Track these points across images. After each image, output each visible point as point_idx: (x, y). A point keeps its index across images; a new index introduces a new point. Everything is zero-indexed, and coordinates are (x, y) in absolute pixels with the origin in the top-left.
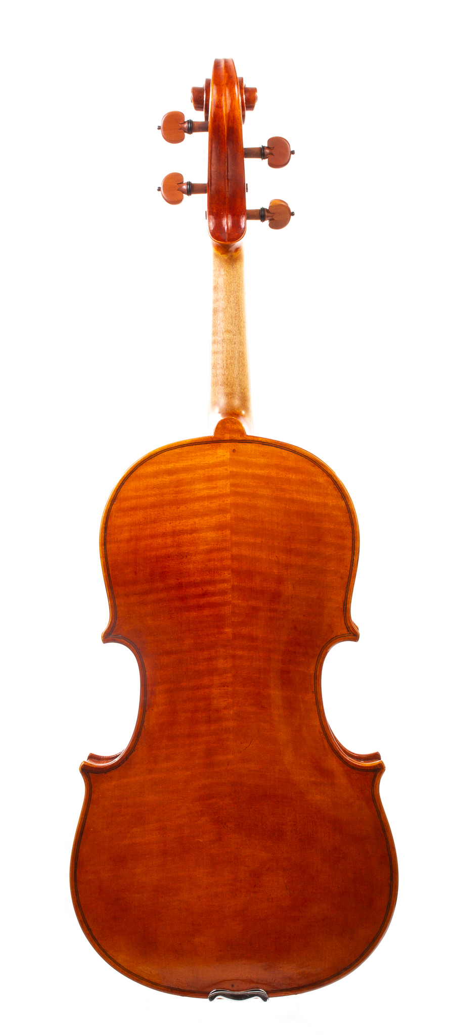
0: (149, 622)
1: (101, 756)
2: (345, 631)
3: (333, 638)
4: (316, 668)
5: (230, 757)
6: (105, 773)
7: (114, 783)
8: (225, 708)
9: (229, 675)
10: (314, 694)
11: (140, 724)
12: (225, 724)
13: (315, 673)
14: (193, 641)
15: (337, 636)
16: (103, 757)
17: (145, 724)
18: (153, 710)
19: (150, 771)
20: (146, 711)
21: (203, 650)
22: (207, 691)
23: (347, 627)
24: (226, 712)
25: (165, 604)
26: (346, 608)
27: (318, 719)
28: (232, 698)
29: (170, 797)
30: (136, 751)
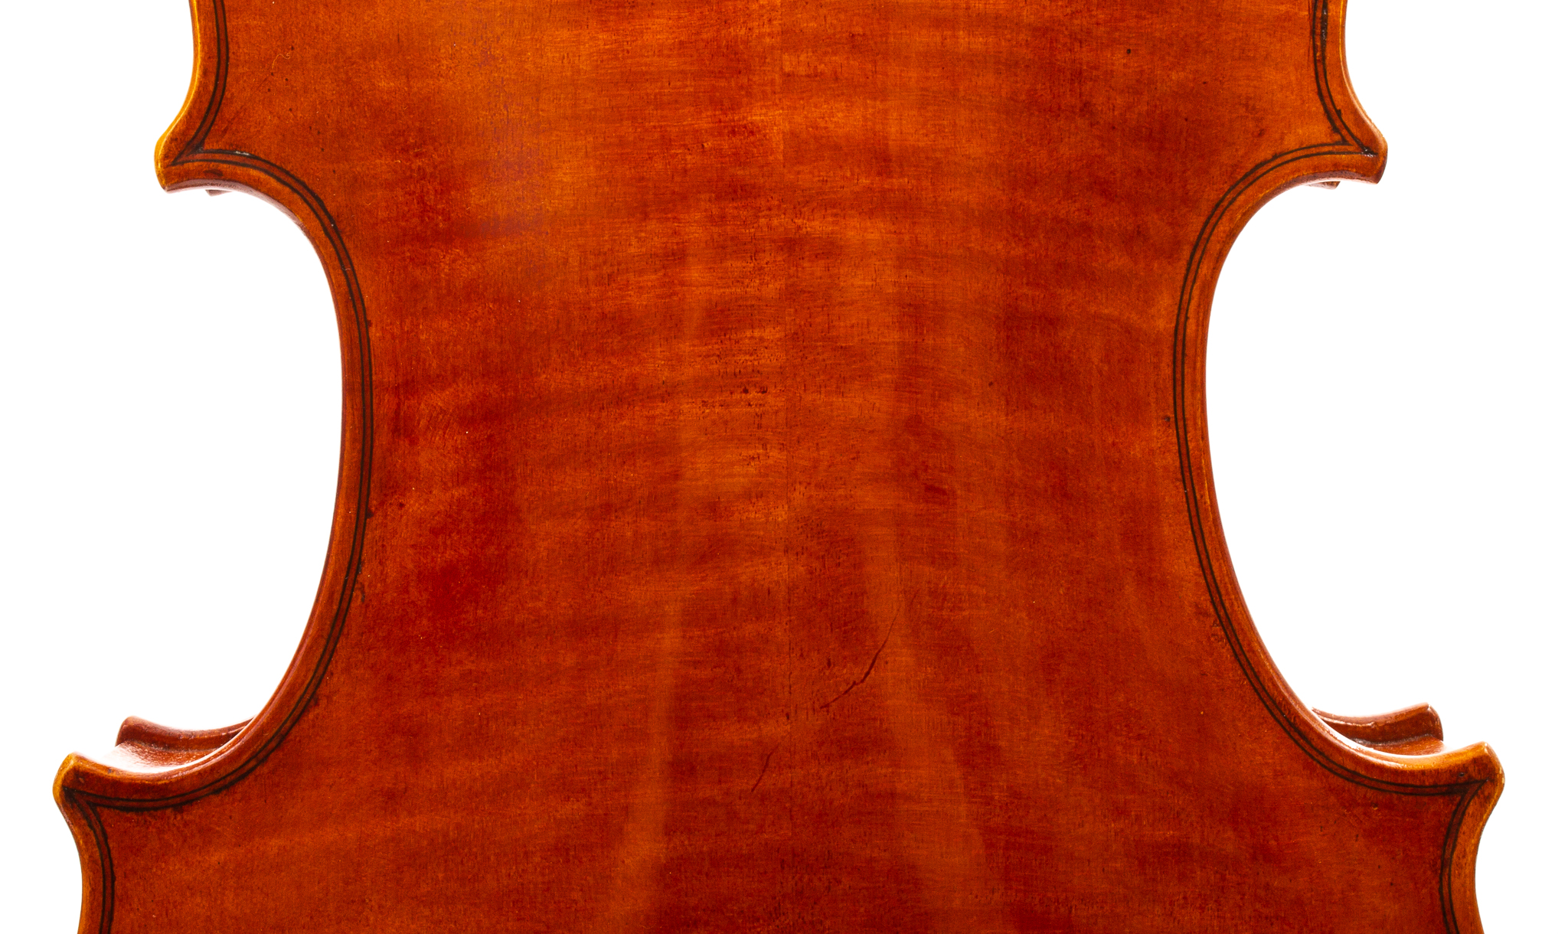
0: (383, 84)
2: (1318, 131)
3: (1266, 162)
4: (1182, 309)
5: (775, 729)
6: (179, 808)
7: (217, 856)
8: (753, 494)
9: (771, 333)
10: (1172, 431)
11: (342, 577)
12: (749, 572)
13: (1179, 331)
14: (592, 172)
15: (1282, 154)
18: (402, 506)
19: (392, 799)
20: (369, 514)
21: (646, 216)
22: (661, 409)
23: (1327, 112)
24: (754, 514)
26: (1324, 19)
27: (1191, 546)
28: (782, 447)
30: (323, 702)
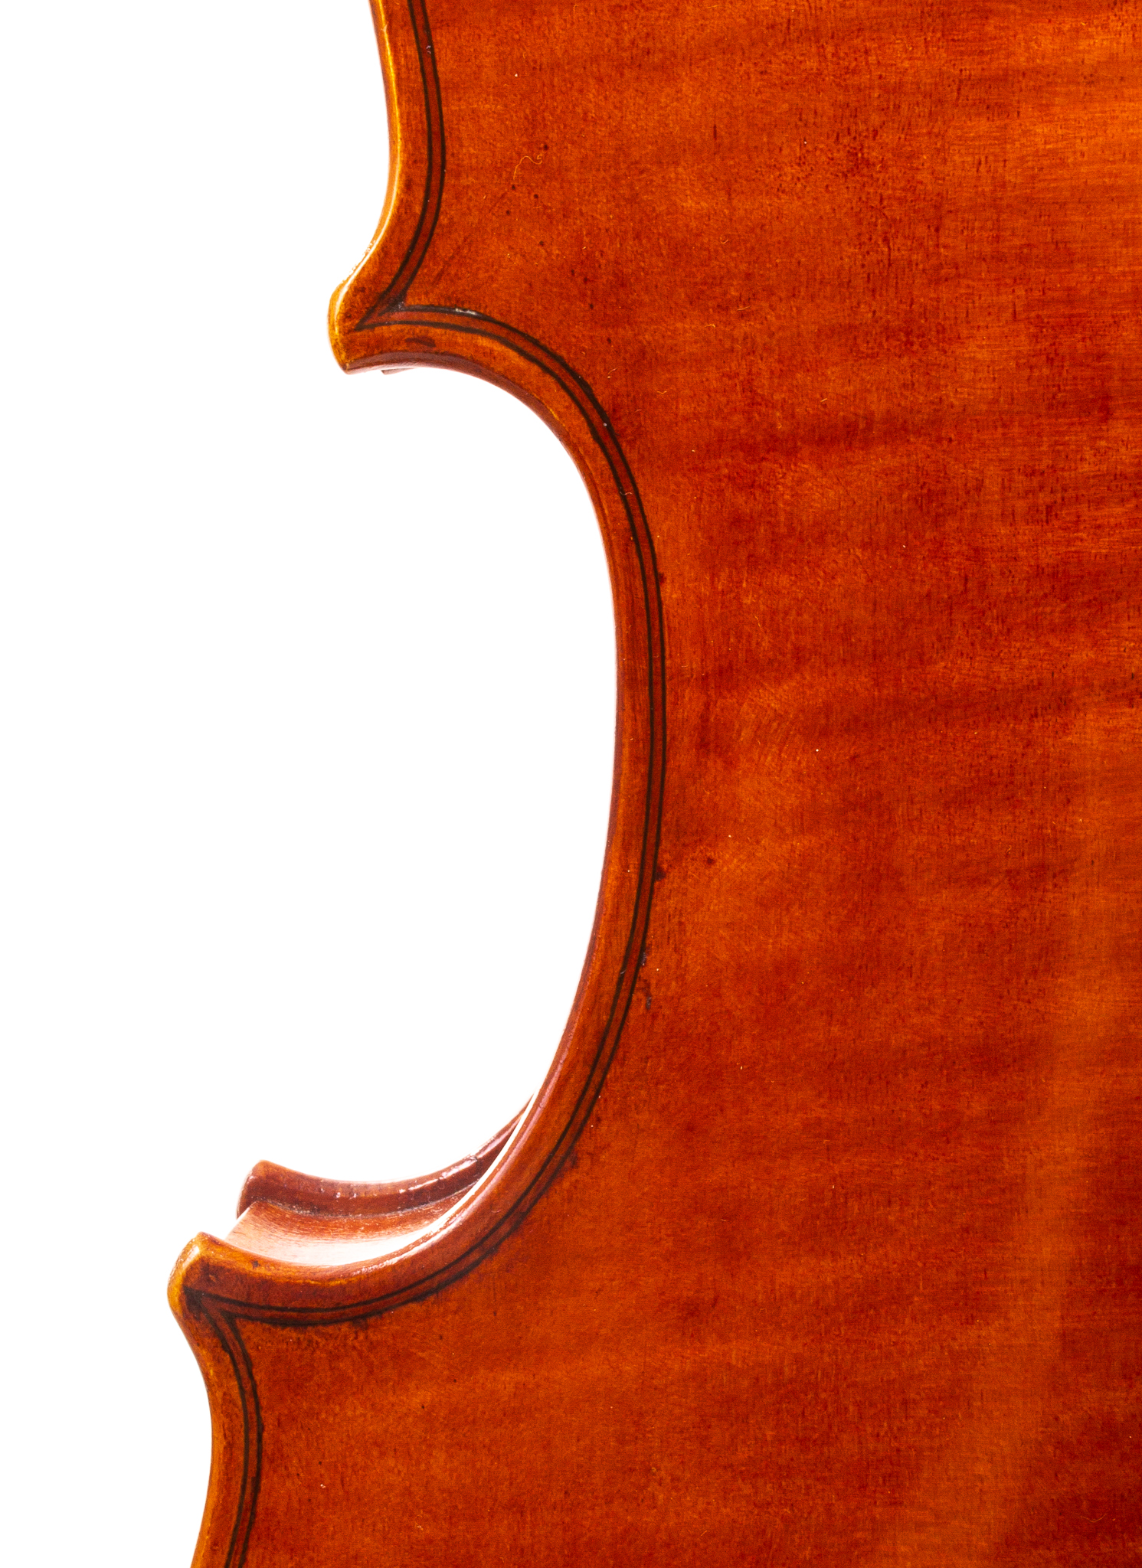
0: (689, 204)
1: (332, 1186)
7: (420, 1397)
11: (616, 971)
16: (348, 1188)
17: (653, 967)
19: (693, 1315)
21: (1108, 414)
25: (812, 64)
29: (840, 1508)
